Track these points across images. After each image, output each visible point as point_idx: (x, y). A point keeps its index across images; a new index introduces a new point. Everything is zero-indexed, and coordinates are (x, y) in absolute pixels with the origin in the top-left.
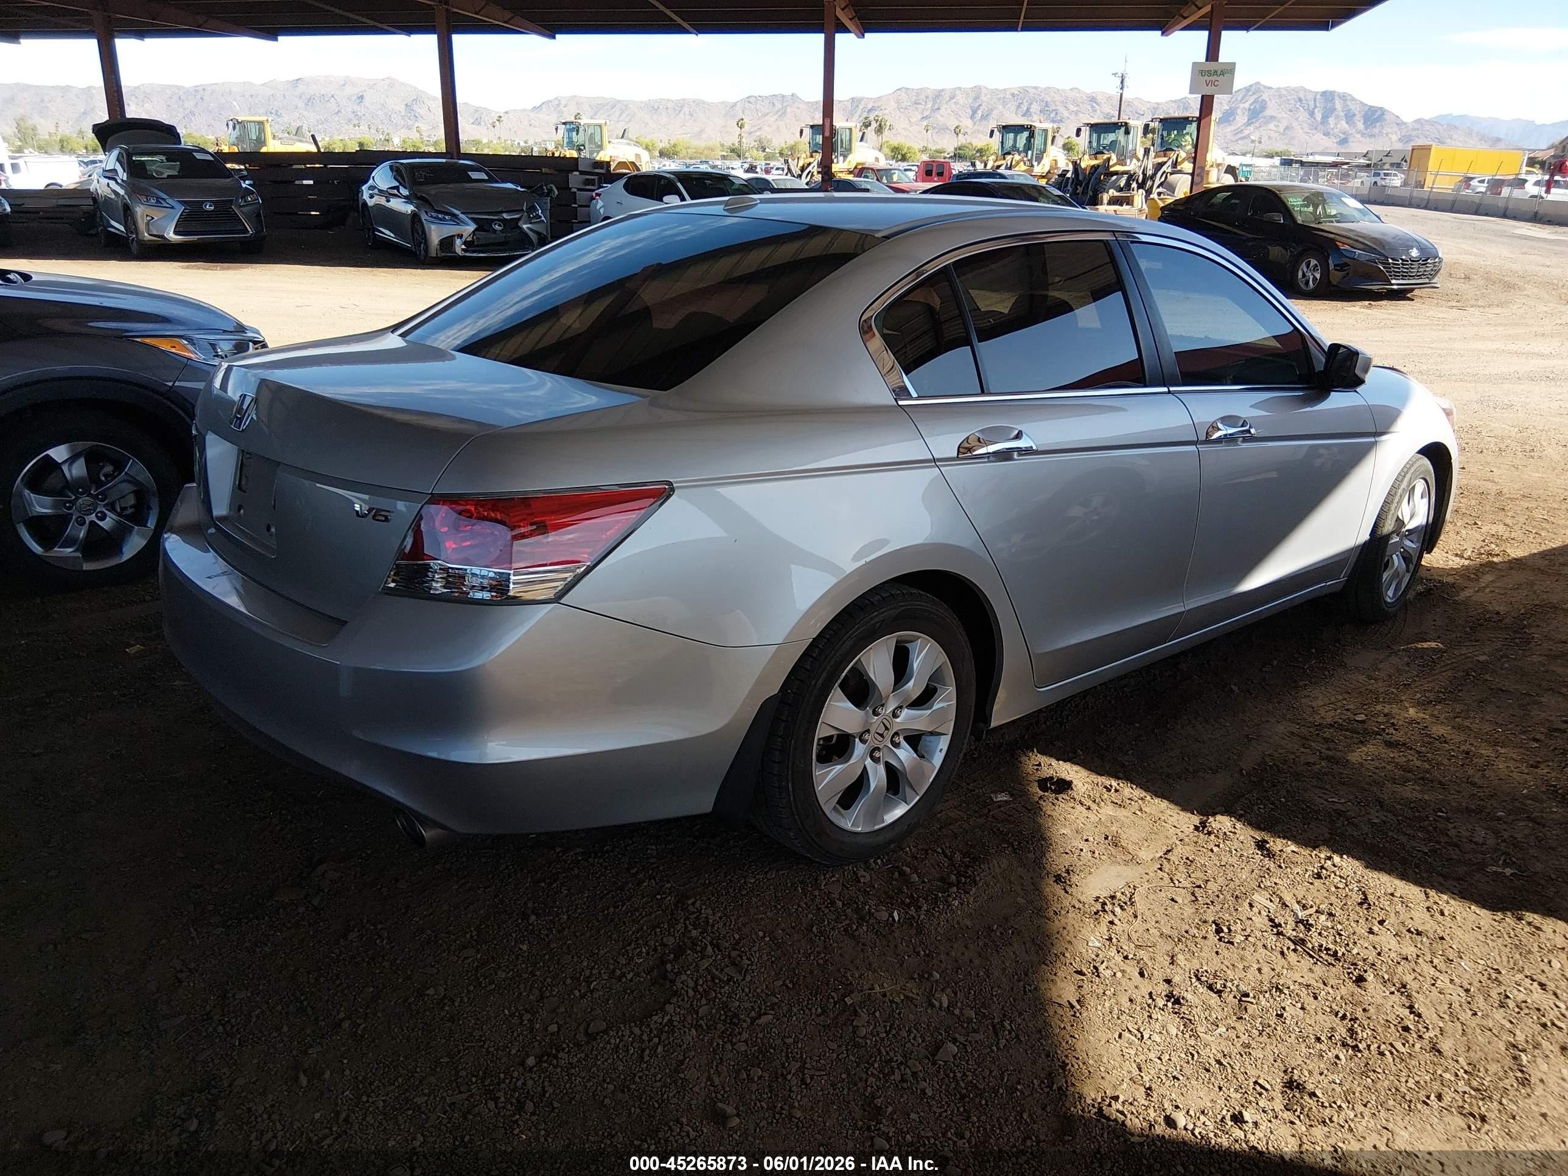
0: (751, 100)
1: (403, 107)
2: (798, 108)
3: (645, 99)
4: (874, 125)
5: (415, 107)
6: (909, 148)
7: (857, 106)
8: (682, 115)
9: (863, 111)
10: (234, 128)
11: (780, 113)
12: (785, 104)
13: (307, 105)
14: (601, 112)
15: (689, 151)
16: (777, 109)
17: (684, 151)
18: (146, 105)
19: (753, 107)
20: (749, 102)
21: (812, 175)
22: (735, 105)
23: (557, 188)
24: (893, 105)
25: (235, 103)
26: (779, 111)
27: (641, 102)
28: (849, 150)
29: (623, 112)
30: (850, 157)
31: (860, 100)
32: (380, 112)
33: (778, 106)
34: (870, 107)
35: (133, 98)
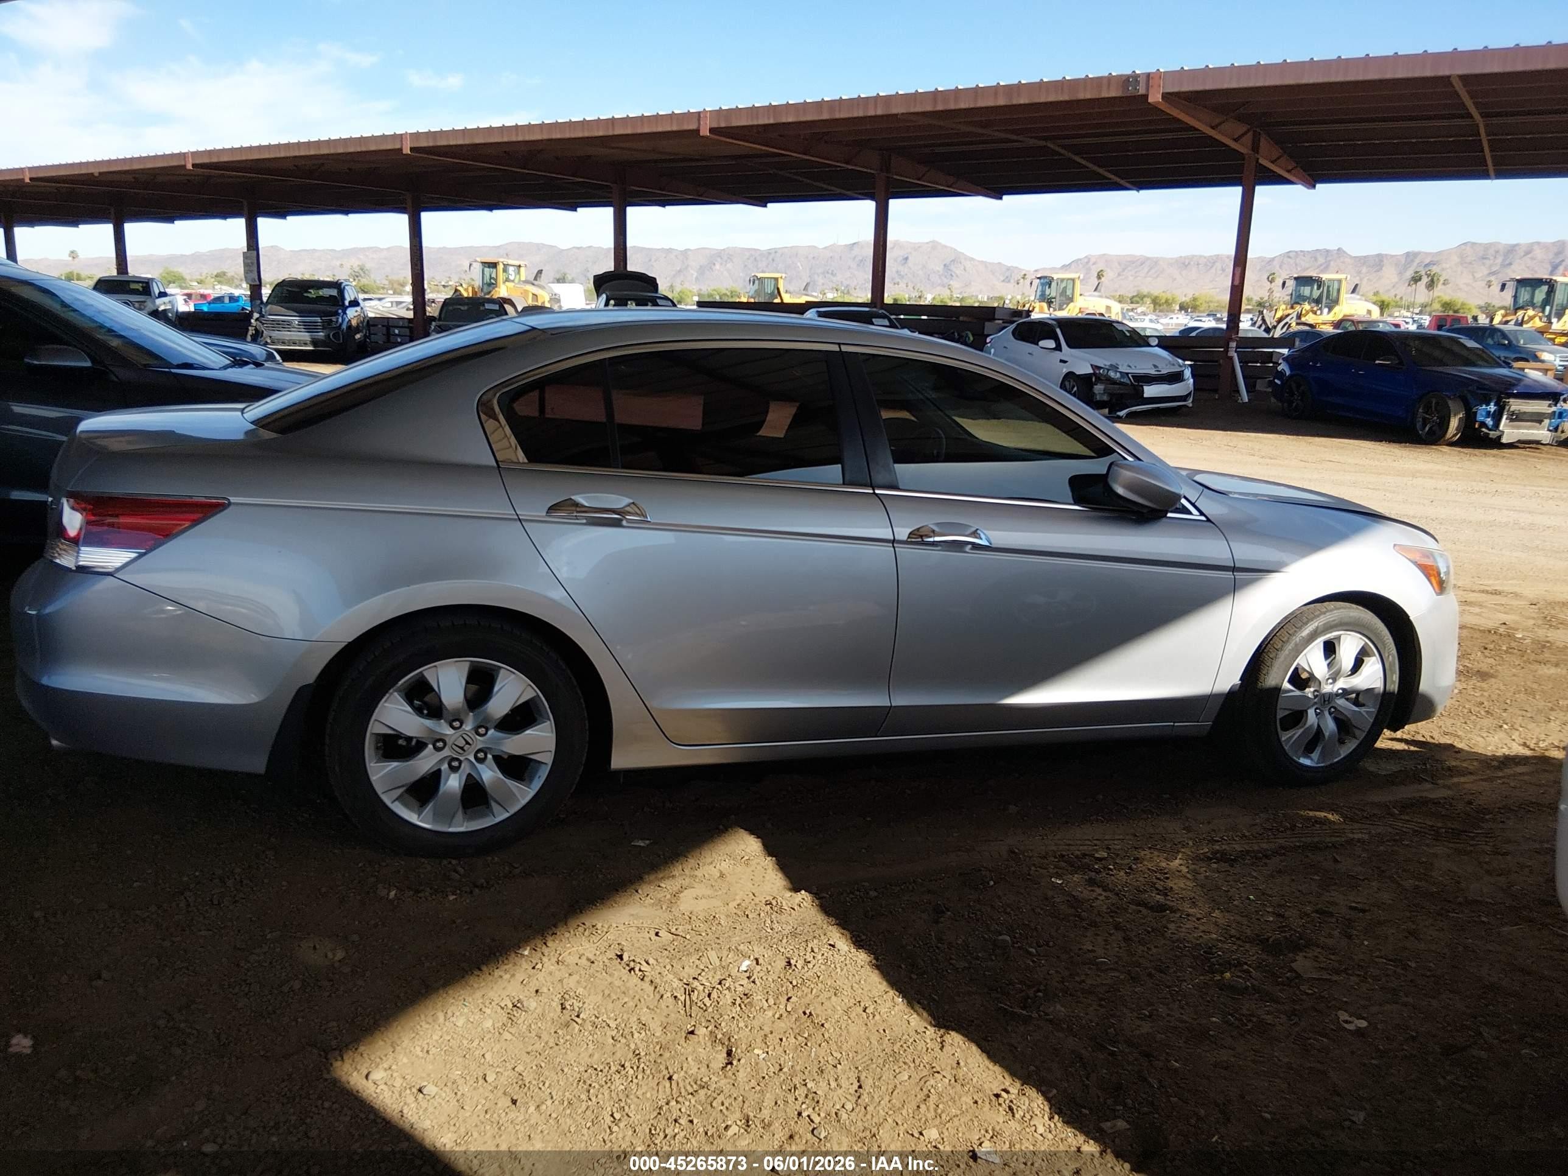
0: (1291, 255)
1: (942, 267)
2: (1343, 262)
3: (1176, 255)
4: (1425, 280)
5: (952, 267)
6: (1463, 304)
7: (1413, 261)
8: (1213, 270)
9: (1419, 265)
10: (754, 283)
11: (1322, 267)
12: (1328, 259)
13: (858, 265)
14: (1129, 268)
15: (1211, 305)
16: (1319, 263)
17: (1205, 305)
18: (728, 265)
19: (1292, 261)
20: (1289, 257)
21: (1290, 326)
22: (1273, 259)
23: (973, 335)
24: (1455, 259)
25: (799, 264)
26: (1321, 265)
27: (1172, 259)
28: (1336, 302)
29: (1151, 269)
30: (1336, 309)
31: (1416, 255)
32: (920, 272)
33: (1321, 260)
34: (1427, 261)
35: (719, 259)
